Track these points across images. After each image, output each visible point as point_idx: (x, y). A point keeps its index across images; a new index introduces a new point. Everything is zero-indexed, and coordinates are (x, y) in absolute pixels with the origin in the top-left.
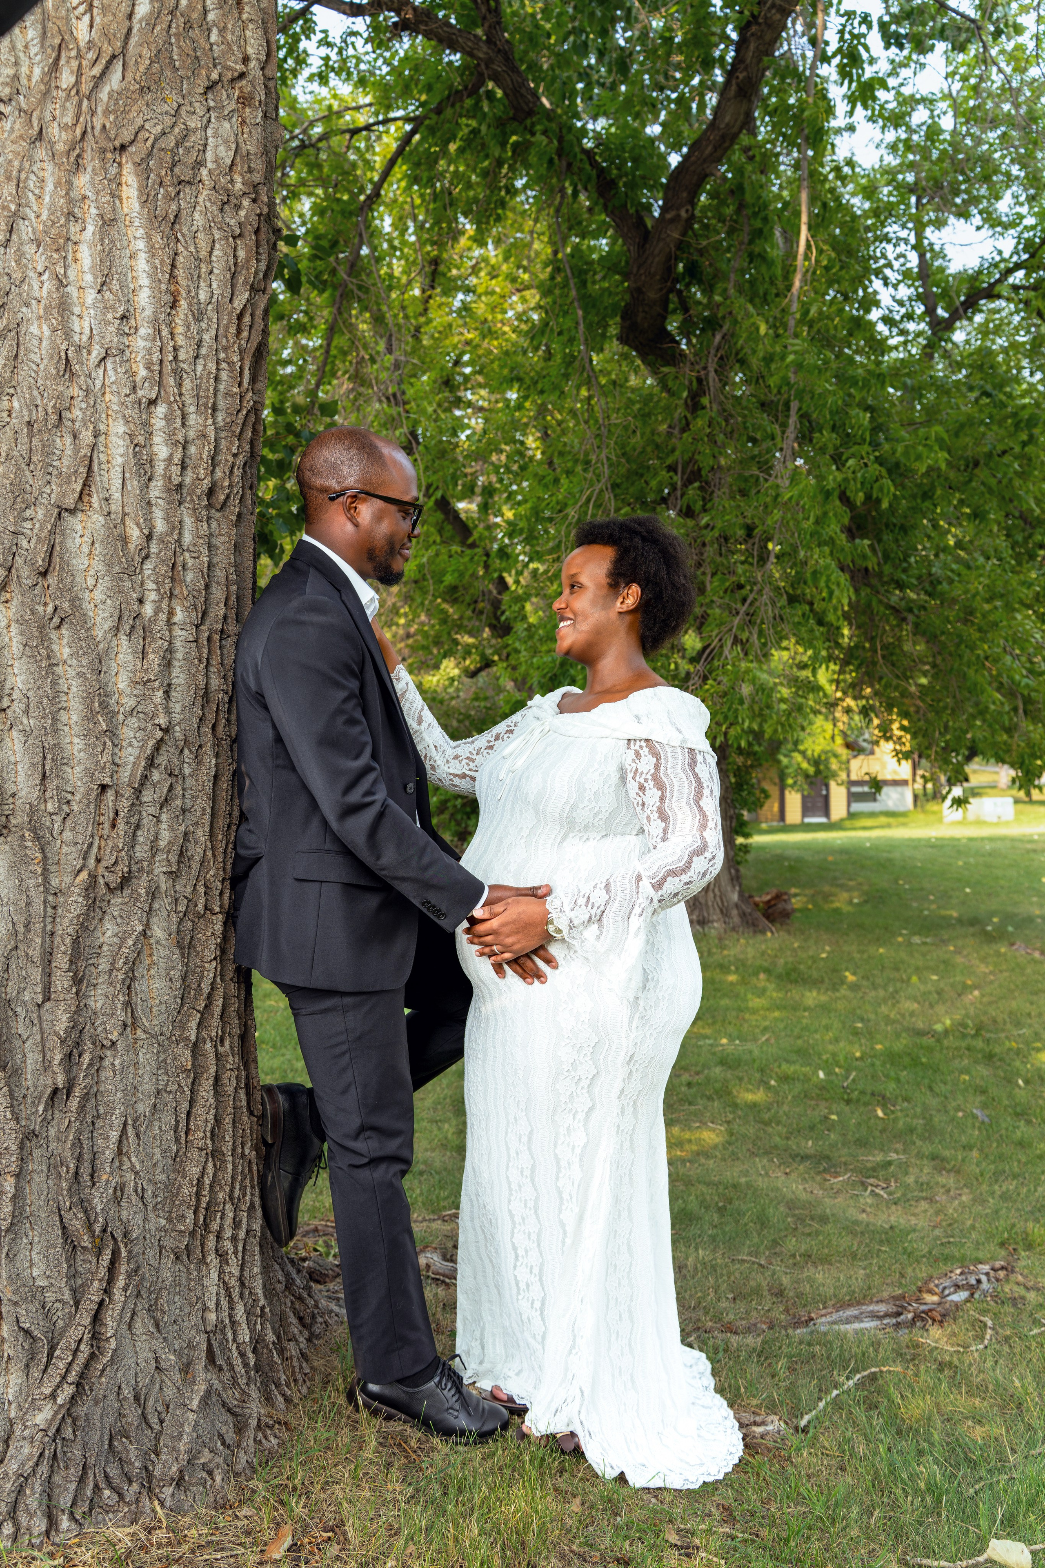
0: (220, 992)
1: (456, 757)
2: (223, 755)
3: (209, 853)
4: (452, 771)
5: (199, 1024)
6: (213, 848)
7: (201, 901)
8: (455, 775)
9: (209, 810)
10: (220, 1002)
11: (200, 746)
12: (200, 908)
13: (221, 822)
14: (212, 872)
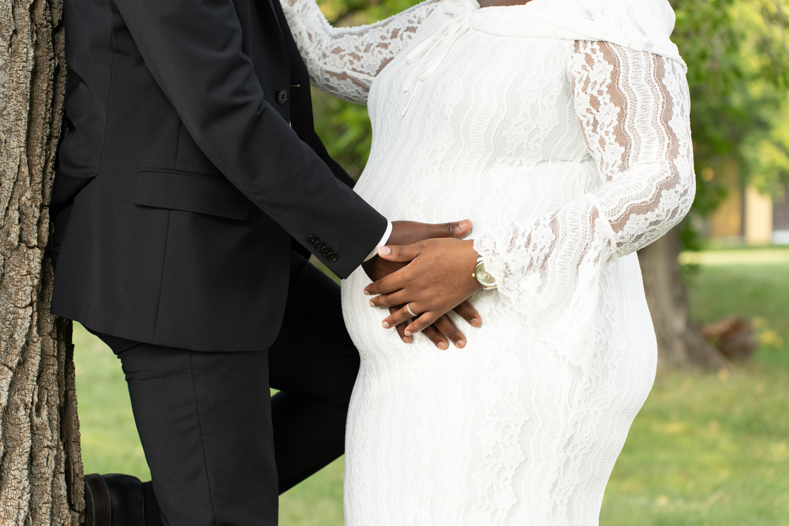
0: (36, 348)
1: (337, 51)
2: (45, 45)
3: (25, 170)
4: (329, 68)
5: (11, 385)
6: (30, 165)
7: (15, 230)
8: (332, 74)
9: (25, 115)
10: (37, 360)
11: (15, 32)
12: (14, 238)
13: (40, 132)
14: (28, 194)
